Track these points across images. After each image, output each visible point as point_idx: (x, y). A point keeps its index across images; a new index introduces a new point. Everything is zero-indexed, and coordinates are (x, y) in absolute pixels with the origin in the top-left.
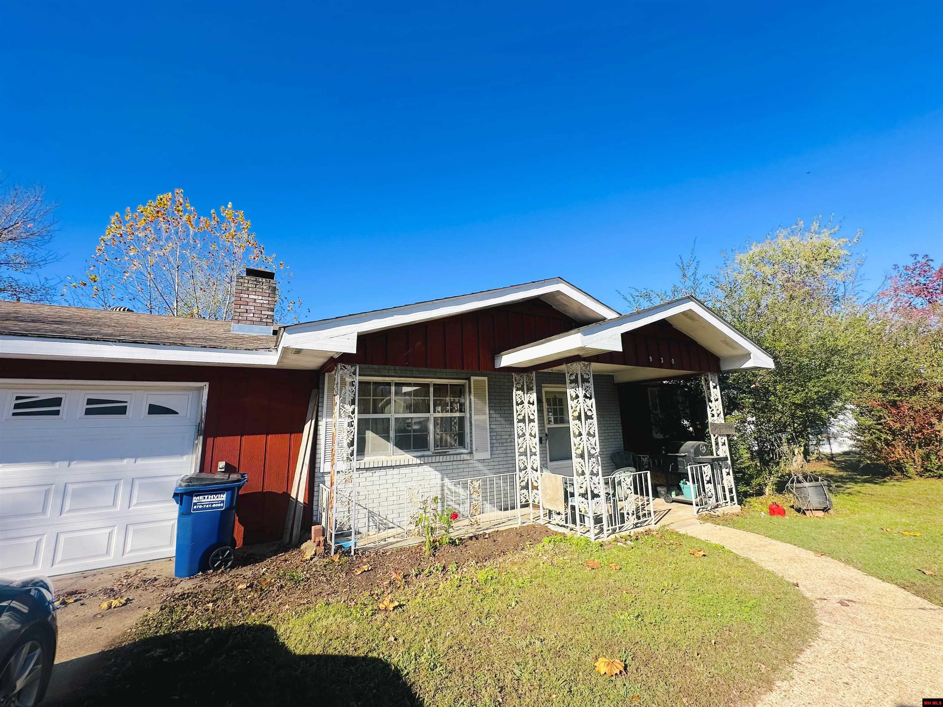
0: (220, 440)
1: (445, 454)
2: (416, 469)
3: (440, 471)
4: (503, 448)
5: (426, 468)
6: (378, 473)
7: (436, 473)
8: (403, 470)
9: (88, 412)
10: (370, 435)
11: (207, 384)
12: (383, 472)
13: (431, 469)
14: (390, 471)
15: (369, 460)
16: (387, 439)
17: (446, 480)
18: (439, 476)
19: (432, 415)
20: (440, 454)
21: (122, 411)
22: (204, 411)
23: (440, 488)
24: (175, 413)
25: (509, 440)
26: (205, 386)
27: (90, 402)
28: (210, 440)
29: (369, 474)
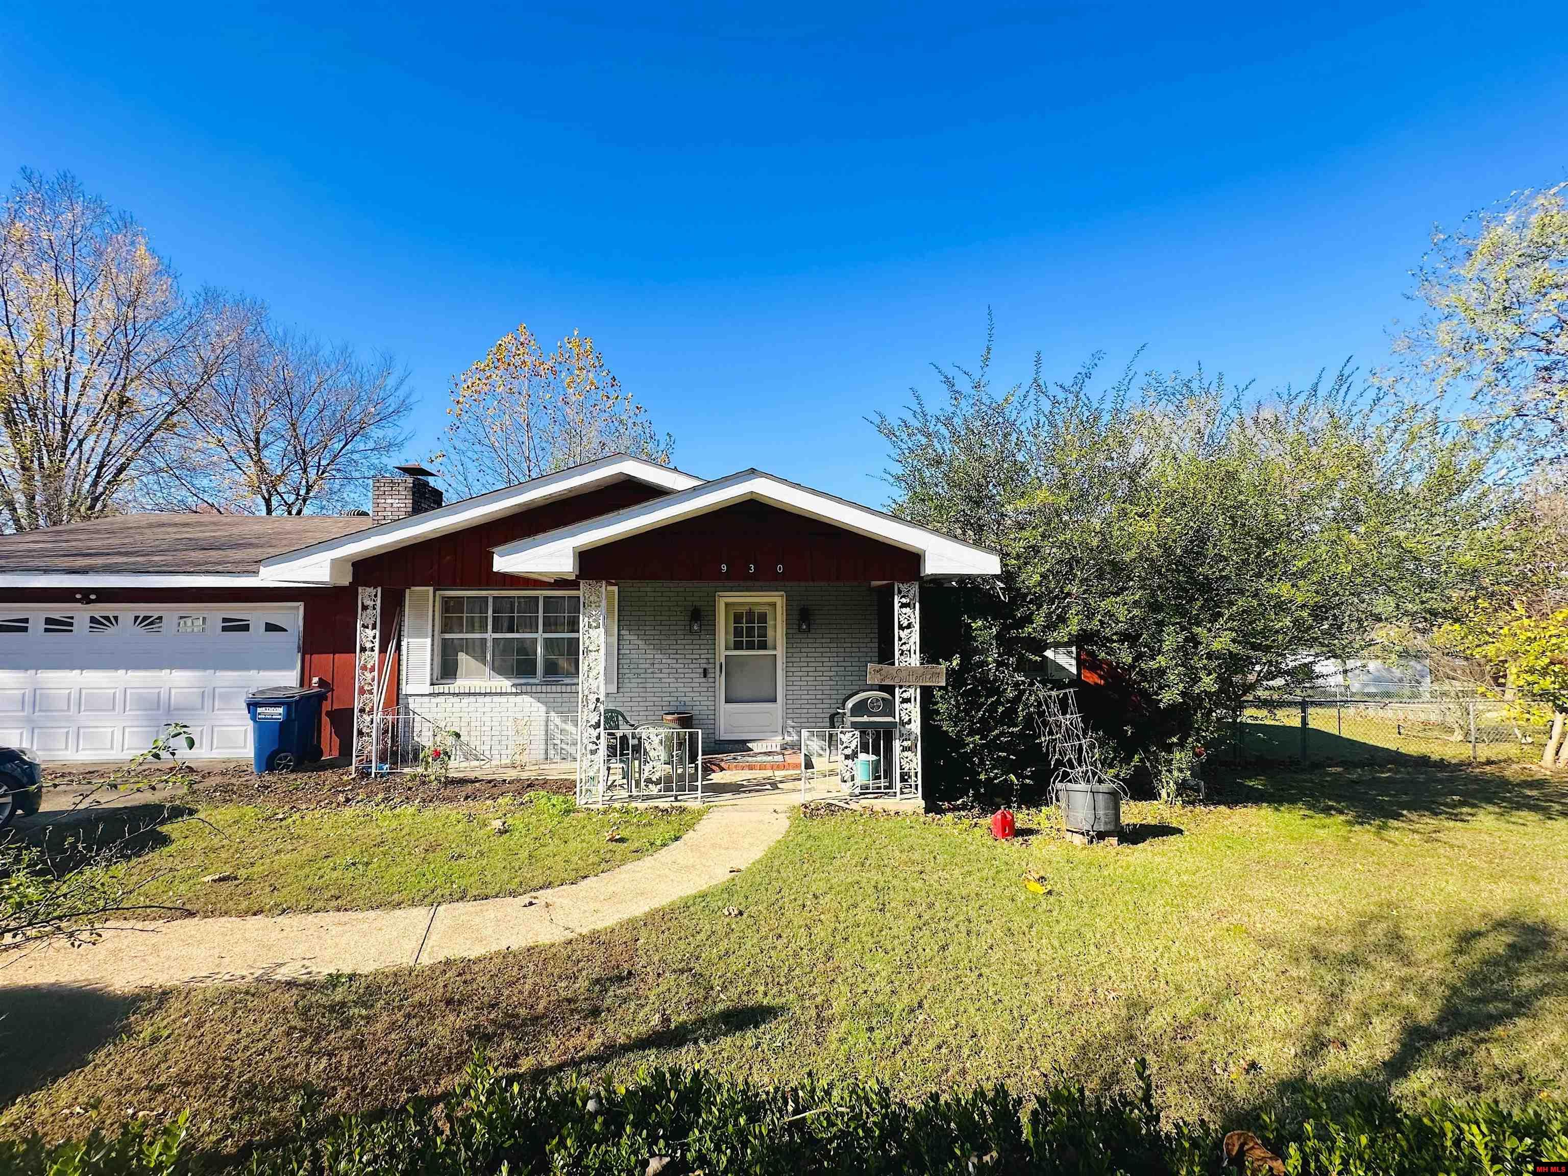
0: (316, 657)
1: (556, 683)
2: (512, 699)
3: (545, 703)
4: (639, 680)
5: (527, 698)
6: (466, 700)
7: (540, 705)
8: (496, 699)
9: (224, 629)
10: (462, 657)
11: (302, 604)
12: (472, 699)
13: (532, 700)
14: (481, 699)
15: (460, 684)
16: (483, 661)
17: (552, 714)
18: (543, 709)
19: (540, 636)
20: (547, 683)
21: (246, 628)
22: (301, 629)
23: (543, 723)
24: (286, 630)
25: (649, 671)
26: (302, 606)
27: (225, 620)
28: (308, 657)
29: (456, 699)
